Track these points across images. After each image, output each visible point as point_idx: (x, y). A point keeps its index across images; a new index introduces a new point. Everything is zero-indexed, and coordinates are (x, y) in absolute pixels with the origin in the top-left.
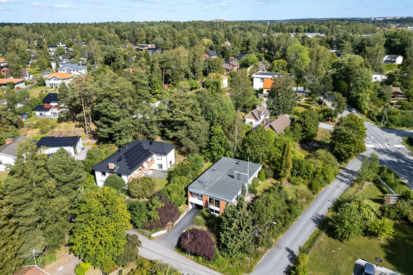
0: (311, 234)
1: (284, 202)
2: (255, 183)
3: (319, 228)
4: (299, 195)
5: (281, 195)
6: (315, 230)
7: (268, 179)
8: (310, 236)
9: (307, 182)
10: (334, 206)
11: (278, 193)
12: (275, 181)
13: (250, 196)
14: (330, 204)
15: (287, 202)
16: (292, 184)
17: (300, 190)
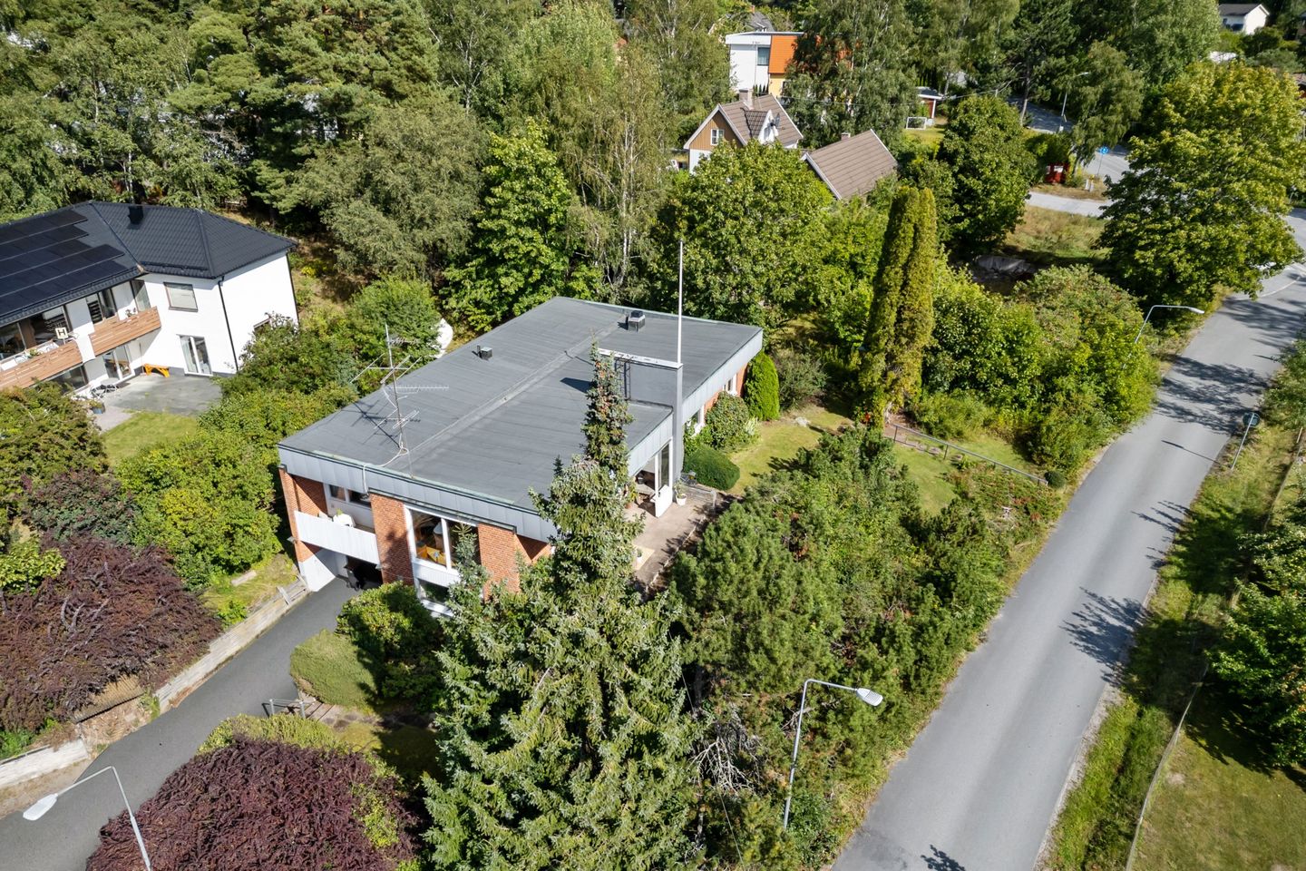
0: (1089, 734)
1: (901, 530)
2: (726, 425)
3: (1130, 689)
4: (973, 488)
5: (880, 487)
6: (1112, 709)
7: (793, 412)
8: (1083, 749)
9: (1007, 419)
10: (1181, 548)
11: (860, 474)
12: (834, 422)
13: (690, 496)
14: (1155, 539)
15: (916, 530)
16: (930, 432)
17: (976, 464)
